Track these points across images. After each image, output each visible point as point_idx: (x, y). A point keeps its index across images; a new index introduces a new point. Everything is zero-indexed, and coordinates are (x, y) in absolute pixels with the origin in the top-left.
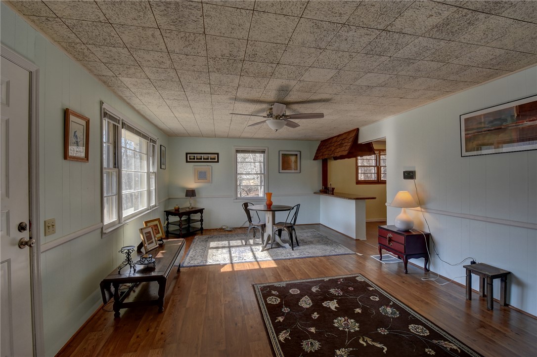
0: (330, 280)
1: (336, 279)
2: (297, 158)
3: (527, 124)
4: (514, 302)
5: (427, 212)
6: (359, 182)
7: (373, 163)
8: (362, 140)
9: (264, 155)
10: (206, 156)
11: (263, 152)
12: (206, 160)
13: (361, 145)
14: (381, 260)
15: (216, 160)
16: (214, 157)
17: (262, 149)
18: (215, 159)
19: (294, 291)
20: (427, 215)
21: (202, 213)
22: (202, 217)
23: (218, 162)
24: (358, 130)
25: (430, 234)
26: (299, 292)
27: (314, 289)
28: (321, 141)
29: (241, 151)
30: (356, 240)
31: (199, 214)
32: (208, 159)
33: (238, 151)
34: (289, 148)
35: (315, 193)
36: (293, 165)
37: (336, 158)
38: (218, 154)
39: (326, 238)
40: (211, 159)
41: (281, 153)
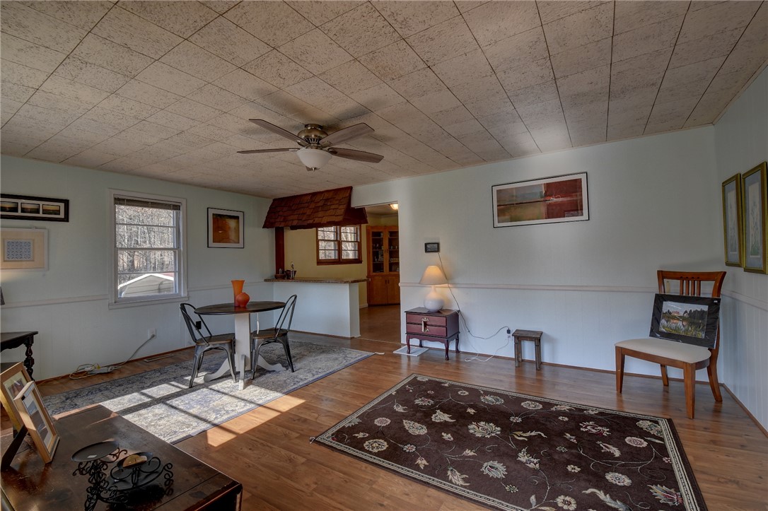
0: (397, 391)
1: (401, 388)
2: (238, 222)
3: (554, 200)
4: (546, 358)
5: (455, 287)
6: (320, 262)
7: (332, 236)
8: (356, 204)
9: (177, 214)
10: (29, 204)
11: (176, 207)
12: (32, 215)
13: (353, 208)
14: (409, 353)
15: (62, 215)
16: (57, 208)
17: (173, 200)
18: (58, 212)
19: (381, 422)
20: (455, 291)
21: (29, 345)
22: (29, 353)
23: (66, 219)
24: (350, 188)
25: (459, 311)
26: (389, 421)
27: (399, 409)
28: (275, 200)
29: (127, 200)
30: (352, 338)
31: (23, 348)
32: (37, 211)
33: (119, 201)
34: (225, 205)
35: (266, 280)
36: (232, 235)
37: (294, 228)
38: (66, 202)
39: (311, 344)
40: (45, 212)
41: (211, 212)
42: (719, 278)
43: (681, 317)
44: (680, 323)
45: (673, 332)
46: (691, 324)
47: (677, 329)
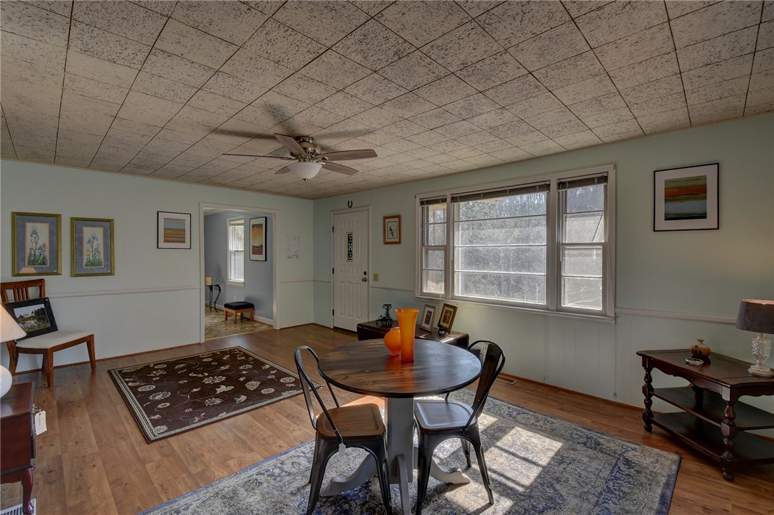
1: (207, 419)
27: (243, 398)
42: (40, 284)
43: (31, 317)
44: (32, 322)
45: (31, 330)
46: (39, 320)
47: (32, 327)
